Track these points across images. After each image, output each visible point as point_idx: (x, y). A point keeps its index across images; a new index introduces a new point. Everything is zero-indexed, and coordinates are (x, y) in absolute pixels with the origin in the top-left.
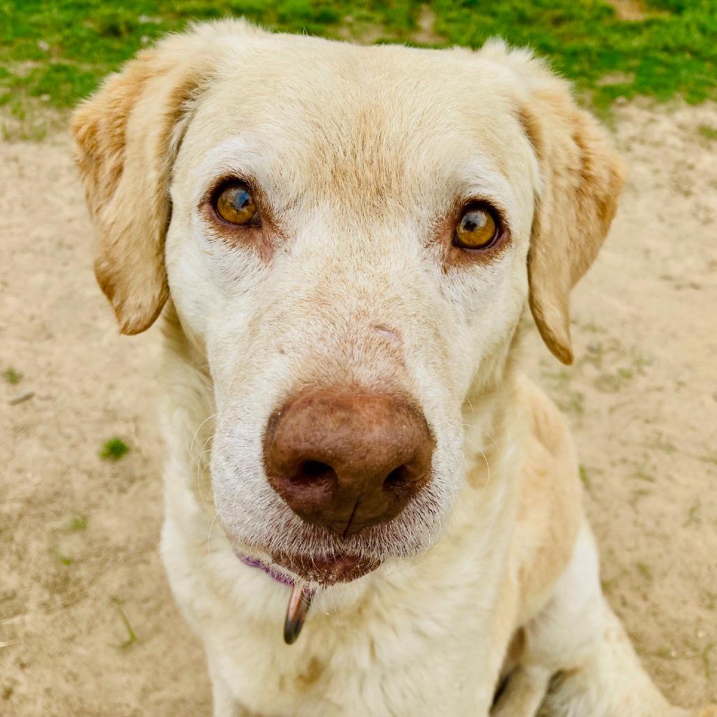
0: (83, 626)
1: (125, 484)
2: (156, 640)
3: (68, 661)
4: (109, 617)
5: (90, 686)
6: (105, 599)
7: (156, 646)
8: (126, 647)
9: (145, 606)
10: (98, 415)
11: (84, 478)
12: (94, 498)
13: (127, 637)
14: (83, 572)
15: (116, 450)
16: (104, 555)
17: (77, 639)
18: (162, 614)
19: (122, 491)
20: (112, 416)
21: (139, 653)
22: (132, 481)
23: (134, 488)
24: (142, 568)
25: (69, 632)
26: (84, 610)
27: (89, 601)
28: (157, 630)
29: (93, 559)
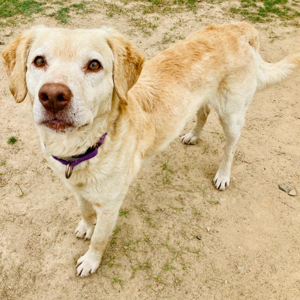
0: (8, 192)
1: (17, 151)
2: (30, 195)
3: (4, 201)
4: (15, 189)
5: (12, 207)
6: (13, 184)
7: (30, 196)
8: (21, 196)
9: (26, 185)
10: (6, 130)
11: (3, 150)
12: (7, 156)
13: (21, 194)
14: (6, 177)
15: (13, 141)
16: (12, 172)
17: (6, 195)
18: (32, 187)
19: (16, 153)
20: (10, 130)
21: (25, 198)
22: (19, 150)
23: (20, 152)
24: (24, 175)
25: (3, 194)
26: (7, 188)
27: (9, 185)
28: (30, 191)
29: (8, 173)
